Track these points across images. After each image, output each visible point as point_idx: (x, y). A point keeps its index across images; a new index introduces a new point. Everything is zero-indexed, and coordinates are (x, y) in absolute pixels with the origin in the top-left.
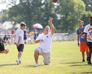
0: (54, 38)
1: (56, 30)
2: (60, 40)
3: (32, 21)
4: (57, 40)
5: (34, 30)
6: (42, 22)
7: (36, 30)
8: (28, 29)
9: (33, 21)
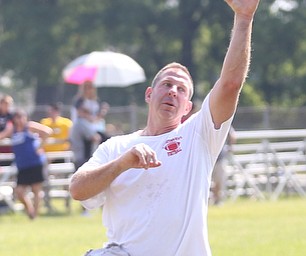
0: (244, 165)
1: (260, 106)
2: (286, 188)
3: (56, 30)
4: (265, 187)
5: (79, 104)
6: (146, 36)
7: (92, 105)
8: (29, 94)
9: (68, 32)
